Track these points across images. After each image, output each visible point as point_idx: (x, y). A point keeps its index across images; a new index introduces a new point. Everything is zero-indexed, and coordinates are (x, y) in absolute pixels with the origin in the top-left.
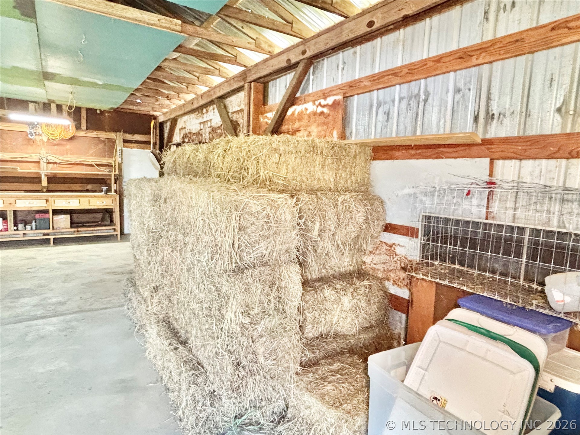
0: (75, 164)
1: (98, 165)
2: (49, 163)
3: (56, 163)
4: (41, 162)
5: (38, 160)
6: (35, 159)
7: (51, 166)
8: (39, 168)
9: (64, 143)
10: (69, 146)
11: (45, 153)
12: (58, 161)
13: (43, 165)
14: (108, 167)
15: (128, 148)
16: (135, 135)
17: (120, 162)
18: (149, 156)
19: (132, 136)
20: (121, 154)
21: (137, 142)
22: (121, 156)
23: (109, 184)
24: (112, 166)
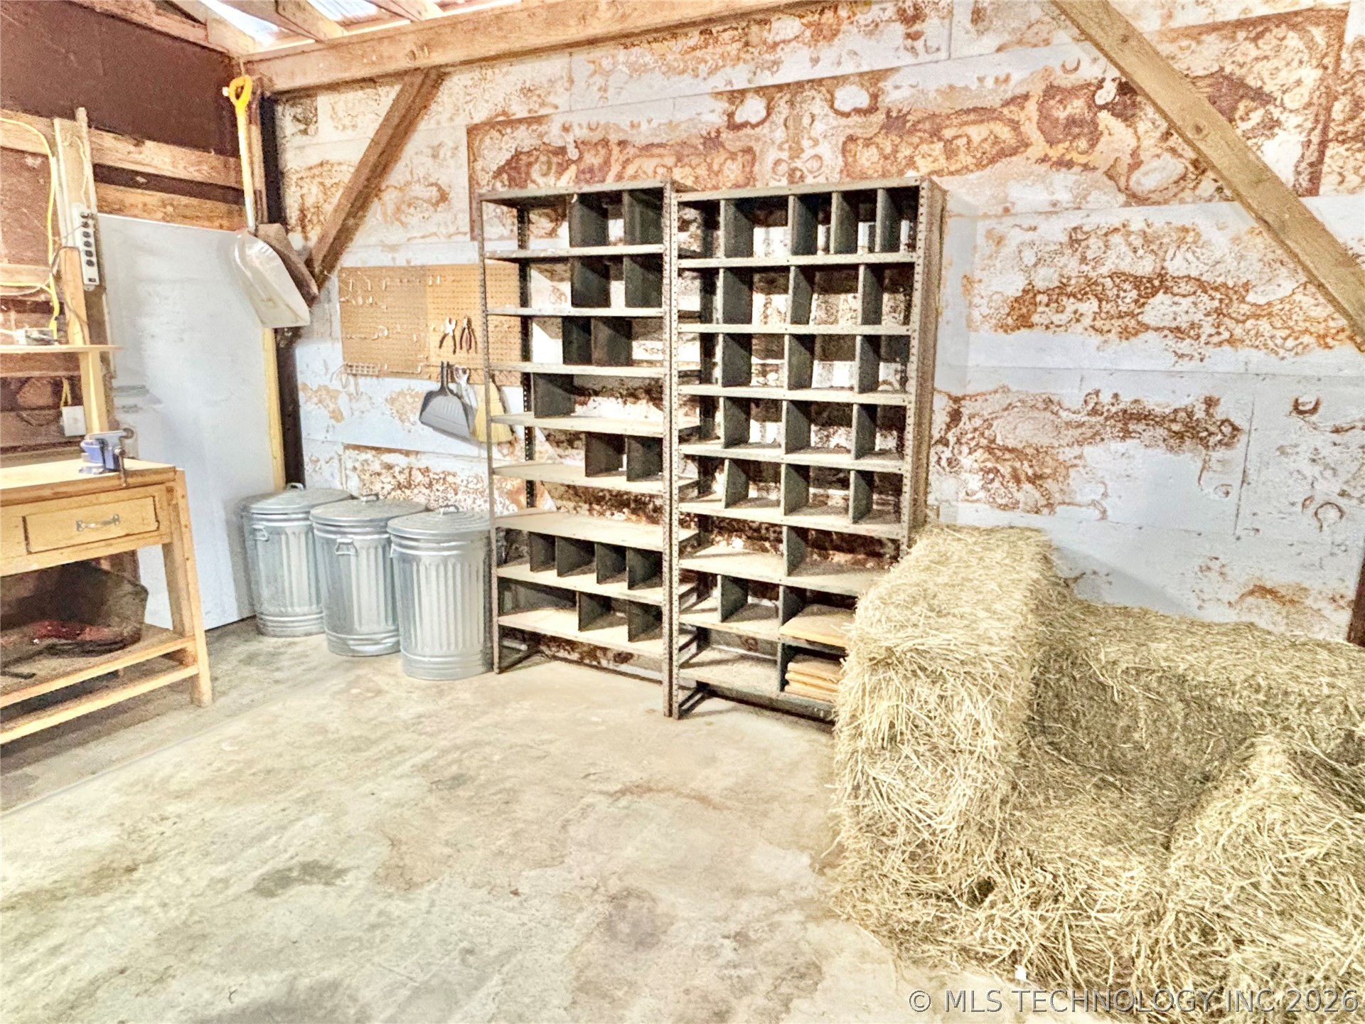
14: (18, 312)
15: (119, 211)
16: (149, 144)
17: (92, 289)
18: (238, 260)
19: (132, 148)
20: (92, 240)
21: (156, 182)
22: (95, 256)
23: (41, 408)
24: (45, 308)
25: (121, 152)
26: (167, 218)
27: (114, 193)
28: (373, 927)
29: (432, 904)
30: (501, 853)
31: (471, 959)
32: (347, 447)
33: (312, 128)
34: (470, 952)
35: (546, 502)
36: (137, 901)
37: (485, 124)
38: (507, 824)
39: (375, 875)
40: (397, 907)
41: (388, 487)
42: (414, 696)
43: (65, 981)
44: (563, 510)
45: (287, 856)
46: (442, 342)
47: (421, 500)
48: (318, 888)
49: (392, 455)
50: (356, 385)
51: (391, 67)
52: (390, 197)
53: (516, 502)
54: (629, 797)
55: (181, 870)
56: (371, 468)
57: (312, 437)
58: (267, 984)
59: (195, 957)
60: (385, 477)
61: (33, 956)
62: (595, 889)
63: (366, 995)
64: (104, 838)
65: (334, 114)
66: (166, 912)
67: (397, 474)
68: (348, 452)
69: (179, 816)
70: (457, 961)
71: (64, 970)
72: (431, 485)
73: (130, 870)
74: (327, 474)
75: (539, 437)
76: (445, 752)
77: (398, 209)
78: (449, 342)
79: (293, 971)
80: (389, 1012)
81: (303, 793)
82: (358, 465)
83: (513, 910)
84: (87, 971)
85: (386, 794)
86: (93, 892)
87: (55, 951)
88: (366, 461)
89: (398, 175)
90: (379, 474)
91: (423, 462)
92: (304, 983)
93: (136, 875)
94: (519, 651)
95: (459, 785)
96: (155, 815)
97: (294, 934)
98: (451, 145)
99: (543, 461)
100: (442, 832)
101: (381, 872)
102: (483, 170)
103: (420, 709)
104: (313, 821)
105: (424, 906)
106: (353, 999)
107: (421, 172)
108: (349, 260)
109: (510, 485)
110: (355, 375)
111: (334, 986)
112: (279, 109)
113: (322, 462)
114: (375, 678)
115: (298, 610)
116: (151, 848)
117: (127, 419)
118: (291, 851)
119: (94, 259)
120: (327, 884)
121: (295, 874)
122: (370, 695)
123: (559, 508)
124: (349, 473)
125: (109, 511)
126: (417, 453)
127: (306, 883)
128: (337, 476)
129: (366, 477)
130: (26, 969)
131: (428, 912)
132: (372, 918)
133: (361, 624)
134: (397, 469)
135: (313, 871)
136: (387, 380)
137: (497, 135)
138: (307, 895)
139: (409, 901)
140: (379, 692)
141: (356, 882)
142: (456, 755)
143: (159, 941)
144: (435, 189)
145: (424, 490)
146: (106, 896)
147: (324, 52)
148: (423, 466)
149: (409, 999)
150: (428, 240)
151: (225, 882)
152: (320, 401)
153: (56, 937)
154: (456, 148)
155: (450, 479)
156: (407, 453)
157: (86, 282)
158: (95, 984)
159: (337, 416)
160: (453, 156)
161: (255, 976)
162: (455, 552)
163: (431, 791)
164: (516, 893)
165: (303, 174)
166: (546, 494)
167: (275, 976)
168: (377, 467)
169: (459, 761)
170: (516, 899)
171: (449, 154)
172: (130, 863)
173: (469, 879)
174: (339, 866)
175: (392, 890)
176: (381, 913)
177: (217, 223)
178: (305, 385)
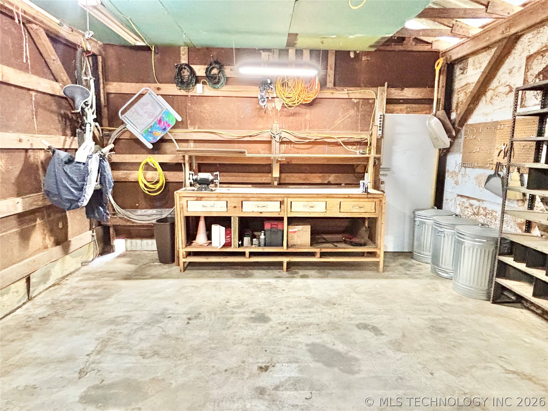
0: (315, 143)
1: (346, 143)
2: (282, 143)
3: (290, 142)
4: (273, 142)
5: (269, 140)
6: (265, 137)
7: (284, 146)
8: (270, 151)
9: (303, 110)
10: (309, 114)
11: (278, 128)
12: (293, 139)
13: (275, 145)
14: (360, 145)
15: (392, 113)
16: (406, 89)
17: (379, 137)
18: (427, 125)
19: (400, 91)
20: (382, 123)
21: (406, 101)
22: (382, 127)
23: (360, 173)
24: (366, 144)
25: (397, 93)
26: (408, 113)
27: (391, 107)
28: (379, 353)
29: (401, 359)
30: (437, 360)
31: (400, 381)
32: (458, 195)
33: (465, 71)
34: (401, 379)
35: (536, 232)
36: (330, 312)
37: (535, 53)
38: (448, 353)
39: (391, 341)
40: (390, 353)
41: (470, 214)
42: (449, 297)
43: (308, 319)
44: (544, 237)
45: (371, 322)
46: (499, 154)
47: (481, 221)
48: (372, 334)
49: (473, 200)
50: (465, 171)
51: (493, 40)
52: (489, 94)
53: (521, 228)
54: (515, 376)
55: (344, 310)
56: (466, 205)
57: (447, 190)
58: (343, 348)
59: (333, 332)
60: (470, 210)
61: (306, 311)
62: (465, 394)
63: (363, 368)
64: (334, 294)
65: (474, 64)
66: (334, 318)
67: (474, 208)
68: (458, 197)
69: (353, 297)
70: (395, 378)
71: (308, 317)
72: (486, 215)
73: (334, 304)
74: (450, 205)
75: (538, 199)
76: (444, 319)
77: (492, 98)
78: (502, 154)
79: (351, 349)
80: (366, 376)
81: (389, 308)
82: (461, 203)
83: (427, 378)
84: (312, 320)
85: (413, 321)
86: (324, 305)
87: (310, 312)
88: (464, 202)
89: (494, 84)
90: (467, 208)
91: (485, 205)
92: (350, 354)
93: (335, 306)
94: (511, 299)
95: (440, 332)
96: (348, 294)
97: (358, 341)
98: (518, 66)
99: (538, 211)
100: (422, 342)
101: (393, 341)
102: (531, 75)
103: (448, 302)
104: (385, 317)
105: (398, 357)
106: (359, 366)
107: (503, 81)
108: (471, 121)
109: (519, 220)
110: (465, 167)
111: (357, 360)
112: (456, 66)
113: (449, 200)
114: (439, 285)
115: (425, 253)
116: (342, 302)
117: (382, 178)
118: (373, 321)
119: (381, 128)
120: (376, 335)
121: (369, 327)
122: (433, 290)
123: (542, 236)
124: (457, 206)
125: (362, 204)
126: (483, 201)
127: (370, 331)
128: (453, 207)
129: (463, 208)
130: (303, 313)
131: (398, 360)
132: (380, 351)
133: (442, 264)
134: (474, 207)
135: (375, 330)
136: (477, 169)
137: (541, 57)
138: (368, 335)
139: (395, 354)
140: (437, 290)
141: (384, 339)
142: (449, 322)
143: (329, 323)
144: (508, 87)
145: (483, 217)
146: (326, 307)
147: (470, 41)
148: (484, 206)
149: (373, 377)
150: (501, 110)
151: (351, 319)
152: (452, 177)
153: (312, 310)
154: (520, 67)
155: (494, 214)
156: (479, 200)
157: (378, 135)
158: (311, 324)
159: (457, 183)
160: (518, 71)
161: (342, 345)
162: (481, 244)
163: (429, 328)
164: (432, 374)
165: (460, 90)
166: (537, 227)
167: (346, 348)
168: (467, 205)
169: (447, 324)
170: (431, 376)
171: (516, 71)
172: (335, 302)
173: (419, 360)
174: (382, 332)
175: (392, 348)
176: (384, 352)
177: (424, 112)
178: (448, 170)
